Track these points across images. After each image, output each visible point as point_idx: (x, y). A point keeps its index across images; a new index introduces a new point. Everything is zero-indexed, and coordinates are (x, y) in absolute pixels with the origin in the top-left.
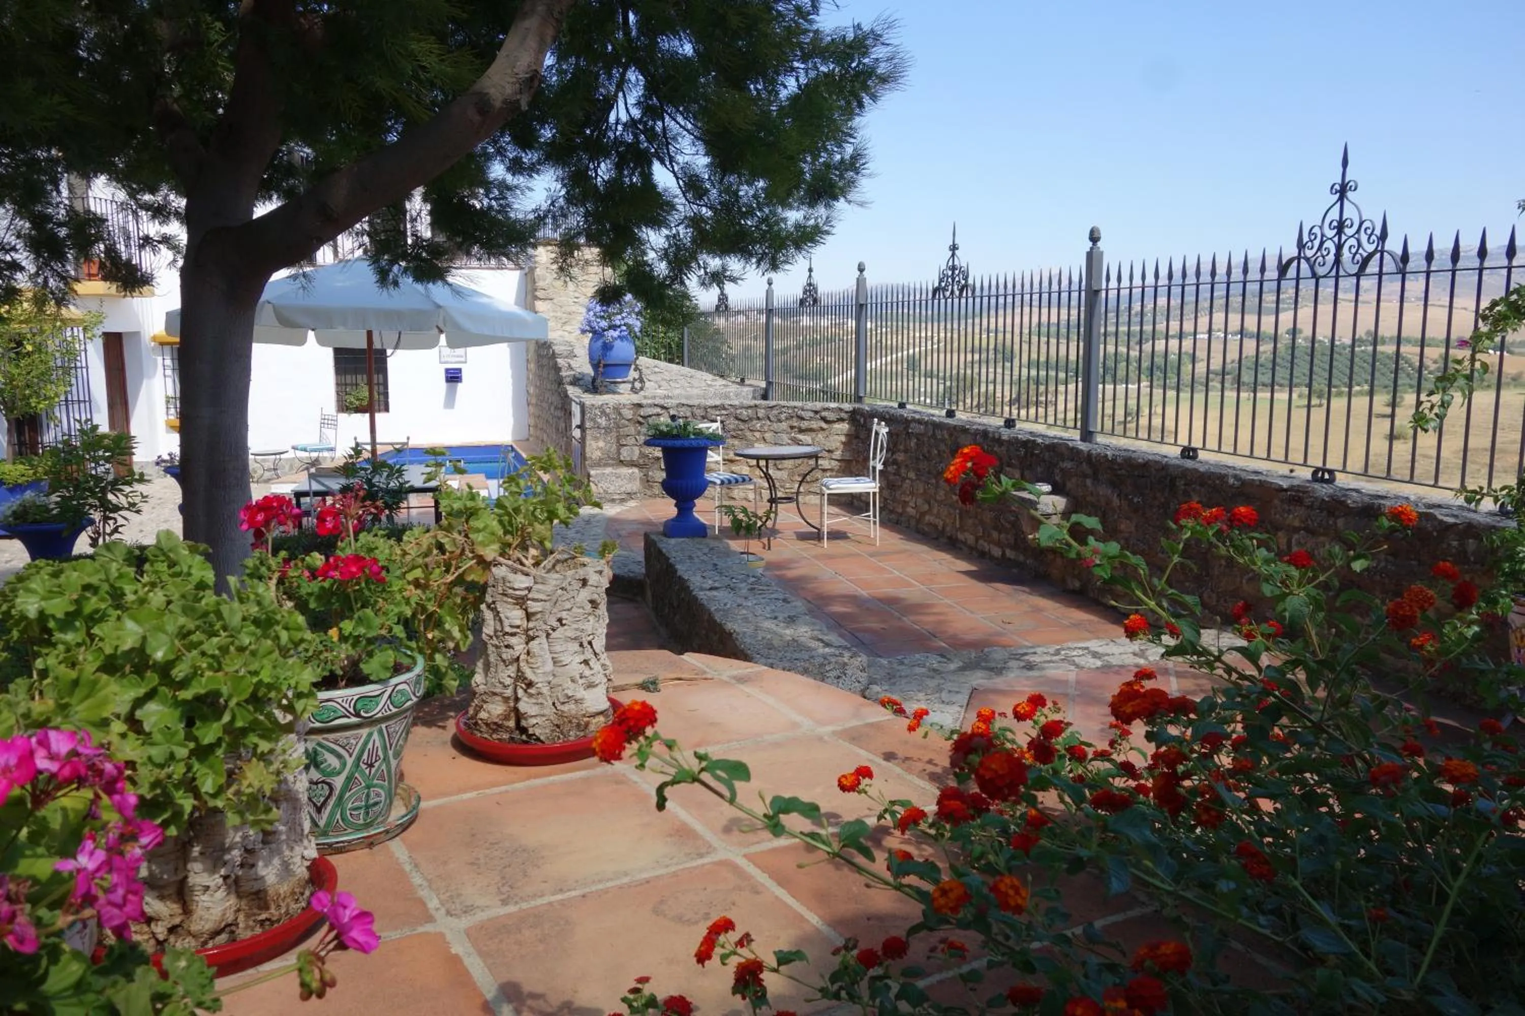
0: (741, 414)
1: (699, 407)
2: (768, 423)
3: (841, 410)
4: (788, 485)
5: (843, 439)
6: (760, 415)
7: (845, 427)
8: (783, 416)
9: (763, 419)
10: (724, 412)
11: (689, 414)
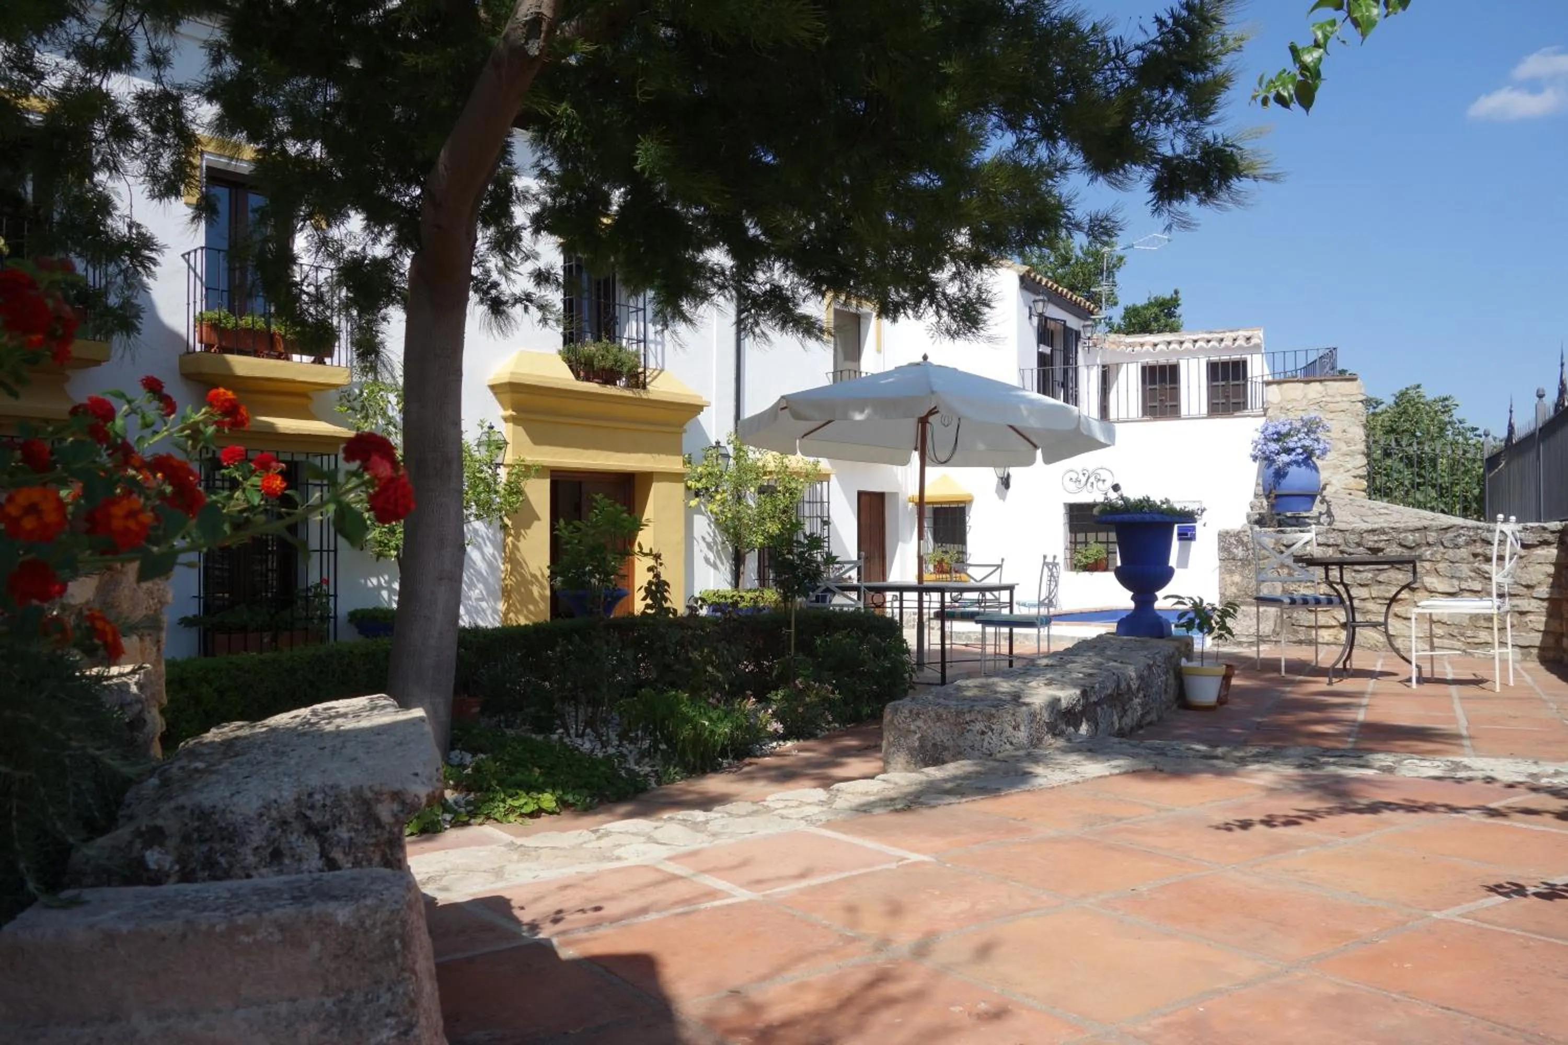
0: (1405, 538)
1: (1353, 531)
2: (1442, 549)
3: (1544, 529)
4: (1469, 633)
5: (1551, 570)
6: (1431, 540)
7: (1552, 552)
8: (1461, 540)
9: (1434, 544)
10: (1384, 537)
11: (1340, 541)
